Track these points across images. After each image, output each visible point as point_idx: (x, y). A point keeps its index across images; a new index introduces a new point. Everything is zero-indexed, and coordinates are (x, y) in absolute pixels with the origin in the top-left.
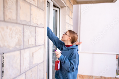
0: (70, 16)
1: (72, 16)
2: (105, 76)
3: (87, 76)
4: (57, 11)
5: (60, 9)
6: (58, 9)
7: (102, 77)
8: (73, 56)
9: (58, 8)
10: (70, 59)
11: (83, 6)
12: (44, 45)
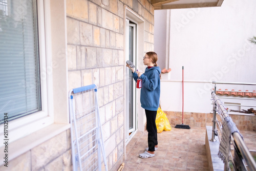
0: (150, 32)
1: (153, 30)
2: (197, 112)
3: (173, 112)
4: (133, 27)
5: (136, 25)
6: (134, 26)
7: (192, 113)
8: (153, 76)
9: (134, 23)
10: (149, 78)
11: (173, 11)
12: (124, 66)
